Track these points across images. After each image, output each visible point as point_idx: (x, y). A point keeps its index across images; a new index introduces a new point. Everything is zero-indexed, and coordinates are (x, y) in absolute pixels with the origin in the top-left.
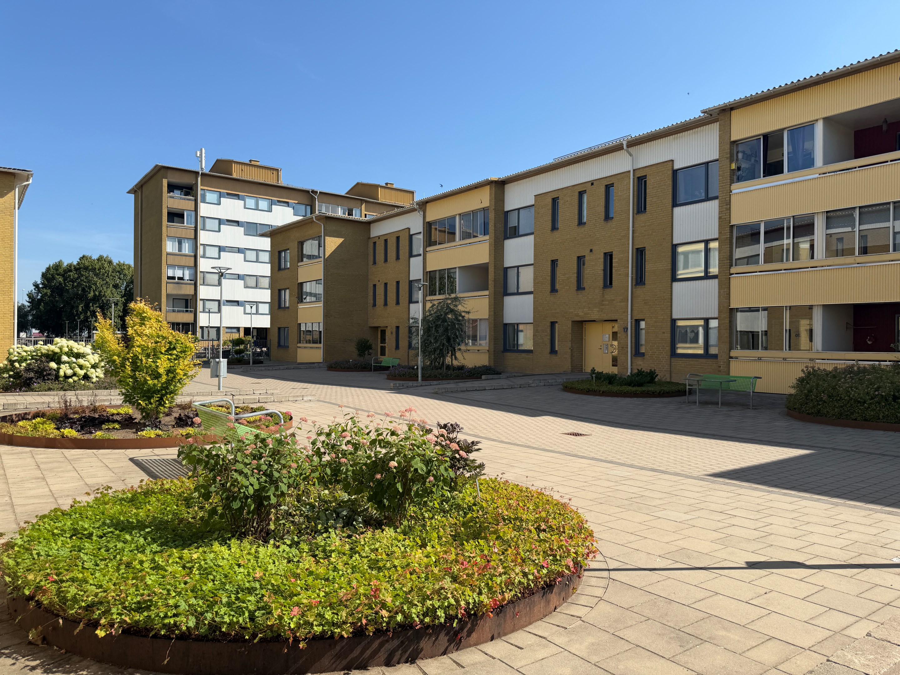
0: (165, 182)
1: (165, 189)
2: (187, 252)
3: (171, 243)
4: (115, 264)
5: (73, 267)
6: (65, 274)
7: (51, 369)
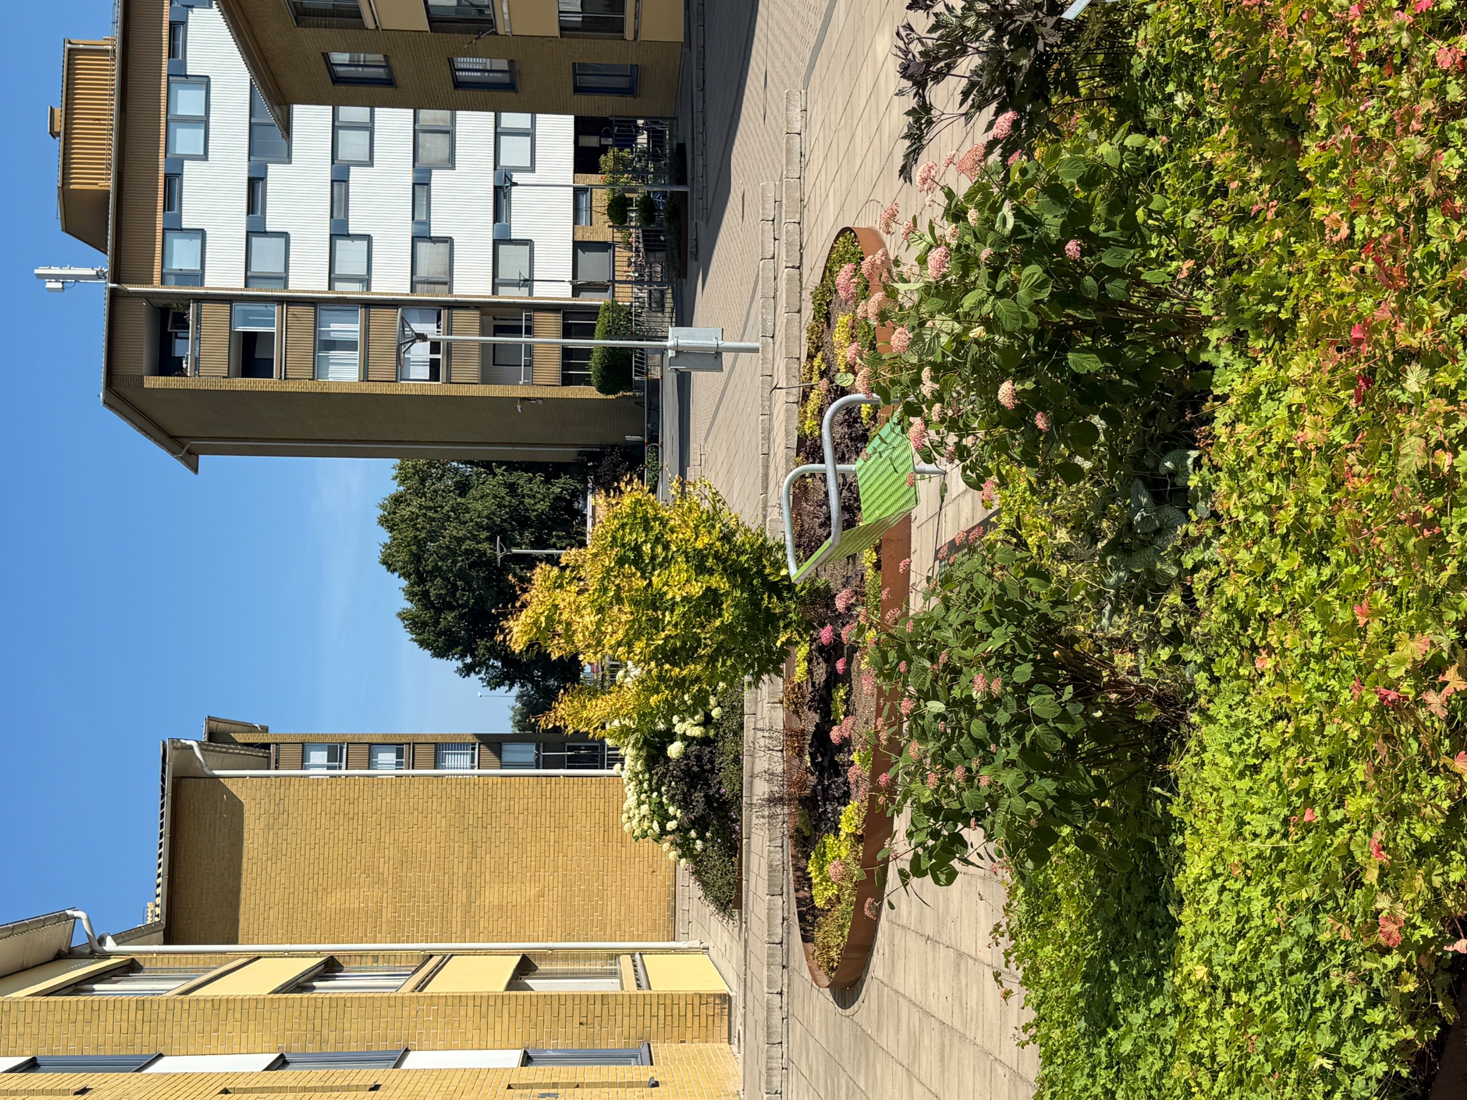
0: (154, 382)
1: (172, 382)
2: (357, 327)
3: (331, 368)
4: (402, 488)
5: (416, 589)
6: (433, 607)
7: (685, 756)
